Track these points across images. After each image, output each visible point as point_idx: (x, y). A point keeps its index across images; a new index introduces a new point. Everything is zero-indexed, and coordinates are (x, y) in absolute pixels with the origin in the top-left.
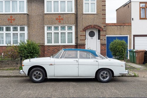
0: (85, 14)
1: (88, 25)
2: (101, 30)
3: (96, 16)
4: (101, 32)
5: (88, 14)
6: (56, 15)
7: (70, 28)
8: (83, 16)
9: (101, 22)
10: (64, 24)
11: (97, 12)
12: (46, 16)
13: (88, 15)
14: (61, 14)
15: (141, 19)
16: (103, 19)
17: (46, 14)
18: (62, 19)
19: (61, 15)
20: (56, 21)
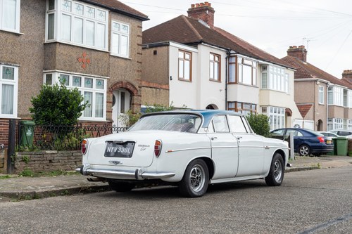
0: (114, 57)
1: (117, 80)
2: (135, 93)
3: (128, 62)
4: (135, 97)
5: (118, 57)
6: (78, 50)
7: (100, 84)
8: (111, 59)
9: (136, 77)
10: (91, 73)
11: (131, 56)
12: (59, 49)
13: (119, 59)
14: (87, 49)
15: (180, 79)
16: (138, 71)
17: (60, 43)
18: (88, 61)
19: (88, 52)
20: (78, 64)
